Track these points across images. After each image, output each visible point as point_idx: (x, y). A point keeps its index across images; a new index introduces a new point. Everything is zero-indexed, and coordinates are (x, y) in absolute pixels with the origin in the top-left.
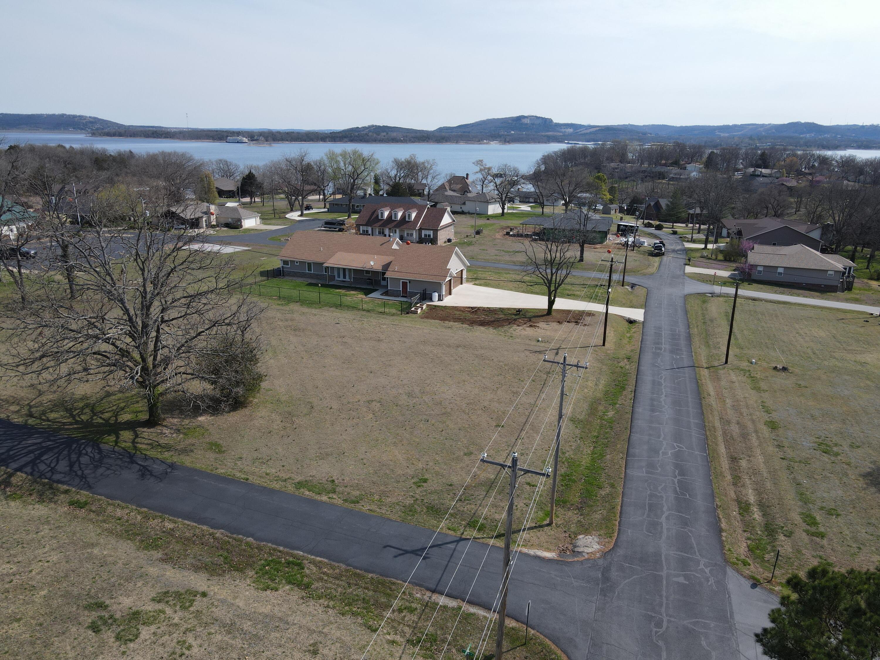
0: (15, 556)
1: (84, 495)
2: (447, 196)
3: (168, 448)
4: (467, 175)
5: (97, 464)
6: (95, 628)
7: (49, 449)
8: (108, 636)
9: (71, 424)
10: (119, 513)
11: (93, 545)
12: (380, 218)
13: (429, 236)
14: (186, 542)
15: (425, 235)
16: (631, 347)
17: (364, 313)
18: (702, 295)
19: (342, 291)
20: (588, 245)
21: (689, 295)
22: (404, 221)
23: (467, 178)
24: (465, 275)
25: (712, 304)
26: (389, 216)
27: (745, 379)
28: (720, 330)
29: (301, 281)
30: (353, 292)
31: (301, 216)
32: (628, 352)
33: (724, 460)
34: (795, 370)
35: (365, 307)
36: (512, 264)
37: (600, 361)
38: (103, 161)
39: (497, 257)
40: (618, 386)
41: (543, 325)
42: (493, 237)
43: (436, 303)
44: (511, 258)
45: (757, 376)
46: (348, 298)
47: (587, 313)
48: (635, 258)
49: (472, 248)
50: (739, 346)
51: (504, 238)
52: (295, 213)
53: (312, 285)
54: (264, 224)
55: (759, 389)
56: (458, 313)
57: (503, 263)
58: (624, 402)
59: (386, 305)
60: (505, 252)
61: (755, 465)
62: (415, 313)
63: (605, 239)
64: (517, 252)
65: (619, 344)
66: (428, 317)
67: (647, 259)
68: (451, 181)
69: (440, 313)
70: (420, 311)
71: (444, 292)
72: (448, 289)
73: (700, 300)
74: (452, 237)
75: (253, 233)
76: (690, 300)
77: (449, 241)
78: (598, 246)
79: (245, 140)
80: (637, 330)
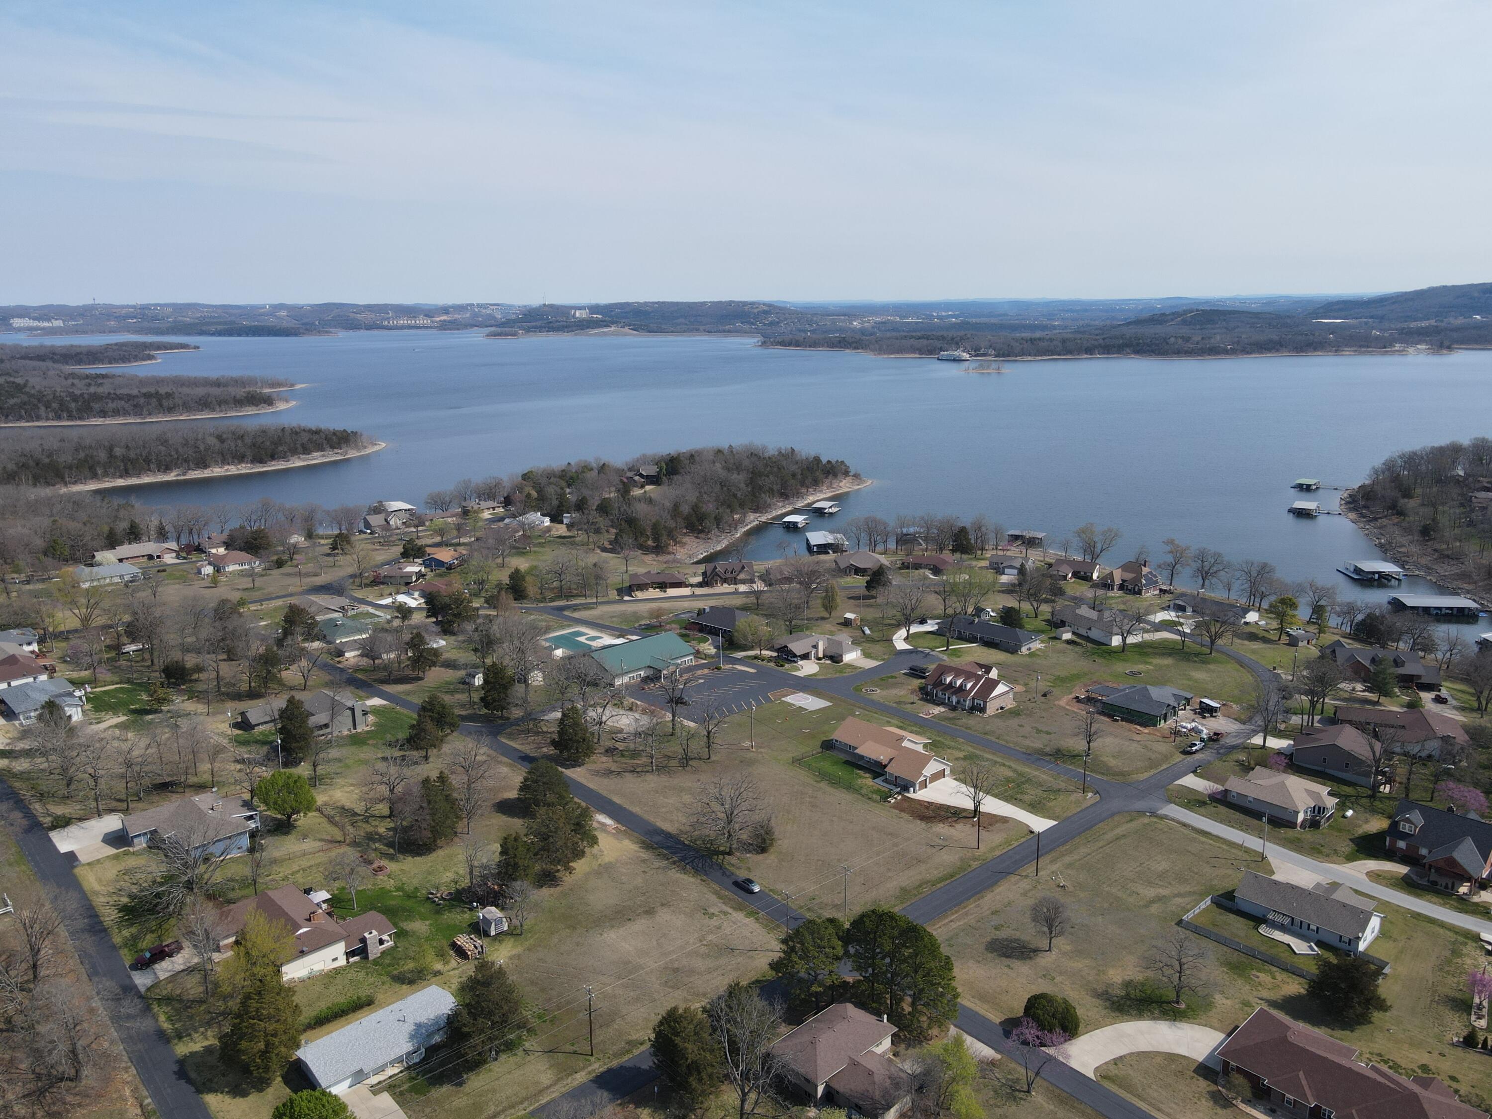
0: (686, 892)
1: (705, 878)
2: (1077, 615)
3: (733, 865)
4: (1145, 560)
5: (711, 867)
6: (704, 914)
7: (696, 858)
8: (707, 916)
9: (704, 848)
10: (714, 886)
11: (705, 894)
12: (943, 682)
13: (980, 705)
14: (730, 899)
15: (977, 704)
16: (997, 853)
17: (860, 797)
18: (1141, 813)
19: (861, 772)
20: (1138, 727)
21: (1127, 812)
22: (961, 689)
23: (1145, 566)
24: (947, 772)
25: (1129, 825)
26: (951, 682)
27: (1029, 887)
28: (1083, 850)
29: (843, 757)
30: (867, 775)
31: (906, 639)
32: (990, 856)
33: (947, 921)
34: (1071, 889)
35: (864, 791)
36: (1024, 750)
37: (962, 859)
38: (760, 474)
39: (1020, 739)
40: (952, 876)
41: (959, 826)
42: (1056, 702)
43: (911, 795)
44: (1032, 742)
45: (1039, 887)
46: (859, 781)
47: (1004, 820)
48: (1153, 757)
49: (1014, 722)
50: (1069, 866)
51: (1067, 704)
52: (902, 633)
53: (847, 762)
54: (867, 655)
55: (1025, 894)
56: (918, 806)
57: (1017, 748)
58: (939, 886)
59: (878, 792)
60: (1039, 731)
61: (954, 925)
62: (889, 802)
63: (1162, 721)
64: (1048, 733)
65: (993, 849)
66: (895, 807)
67: (1166, 758)
68: (1125, 568)
69: (906, 805)
70: (893, 801)
71: (917, 788)
72: (924, 785)
73: (1129, 818)
74: (1009, 703)
75: (848, 673)
76: (1116, 818)
77: (1002, 708)
78: (1146, 731)
79: (966, 356)
80: (1023, 840)
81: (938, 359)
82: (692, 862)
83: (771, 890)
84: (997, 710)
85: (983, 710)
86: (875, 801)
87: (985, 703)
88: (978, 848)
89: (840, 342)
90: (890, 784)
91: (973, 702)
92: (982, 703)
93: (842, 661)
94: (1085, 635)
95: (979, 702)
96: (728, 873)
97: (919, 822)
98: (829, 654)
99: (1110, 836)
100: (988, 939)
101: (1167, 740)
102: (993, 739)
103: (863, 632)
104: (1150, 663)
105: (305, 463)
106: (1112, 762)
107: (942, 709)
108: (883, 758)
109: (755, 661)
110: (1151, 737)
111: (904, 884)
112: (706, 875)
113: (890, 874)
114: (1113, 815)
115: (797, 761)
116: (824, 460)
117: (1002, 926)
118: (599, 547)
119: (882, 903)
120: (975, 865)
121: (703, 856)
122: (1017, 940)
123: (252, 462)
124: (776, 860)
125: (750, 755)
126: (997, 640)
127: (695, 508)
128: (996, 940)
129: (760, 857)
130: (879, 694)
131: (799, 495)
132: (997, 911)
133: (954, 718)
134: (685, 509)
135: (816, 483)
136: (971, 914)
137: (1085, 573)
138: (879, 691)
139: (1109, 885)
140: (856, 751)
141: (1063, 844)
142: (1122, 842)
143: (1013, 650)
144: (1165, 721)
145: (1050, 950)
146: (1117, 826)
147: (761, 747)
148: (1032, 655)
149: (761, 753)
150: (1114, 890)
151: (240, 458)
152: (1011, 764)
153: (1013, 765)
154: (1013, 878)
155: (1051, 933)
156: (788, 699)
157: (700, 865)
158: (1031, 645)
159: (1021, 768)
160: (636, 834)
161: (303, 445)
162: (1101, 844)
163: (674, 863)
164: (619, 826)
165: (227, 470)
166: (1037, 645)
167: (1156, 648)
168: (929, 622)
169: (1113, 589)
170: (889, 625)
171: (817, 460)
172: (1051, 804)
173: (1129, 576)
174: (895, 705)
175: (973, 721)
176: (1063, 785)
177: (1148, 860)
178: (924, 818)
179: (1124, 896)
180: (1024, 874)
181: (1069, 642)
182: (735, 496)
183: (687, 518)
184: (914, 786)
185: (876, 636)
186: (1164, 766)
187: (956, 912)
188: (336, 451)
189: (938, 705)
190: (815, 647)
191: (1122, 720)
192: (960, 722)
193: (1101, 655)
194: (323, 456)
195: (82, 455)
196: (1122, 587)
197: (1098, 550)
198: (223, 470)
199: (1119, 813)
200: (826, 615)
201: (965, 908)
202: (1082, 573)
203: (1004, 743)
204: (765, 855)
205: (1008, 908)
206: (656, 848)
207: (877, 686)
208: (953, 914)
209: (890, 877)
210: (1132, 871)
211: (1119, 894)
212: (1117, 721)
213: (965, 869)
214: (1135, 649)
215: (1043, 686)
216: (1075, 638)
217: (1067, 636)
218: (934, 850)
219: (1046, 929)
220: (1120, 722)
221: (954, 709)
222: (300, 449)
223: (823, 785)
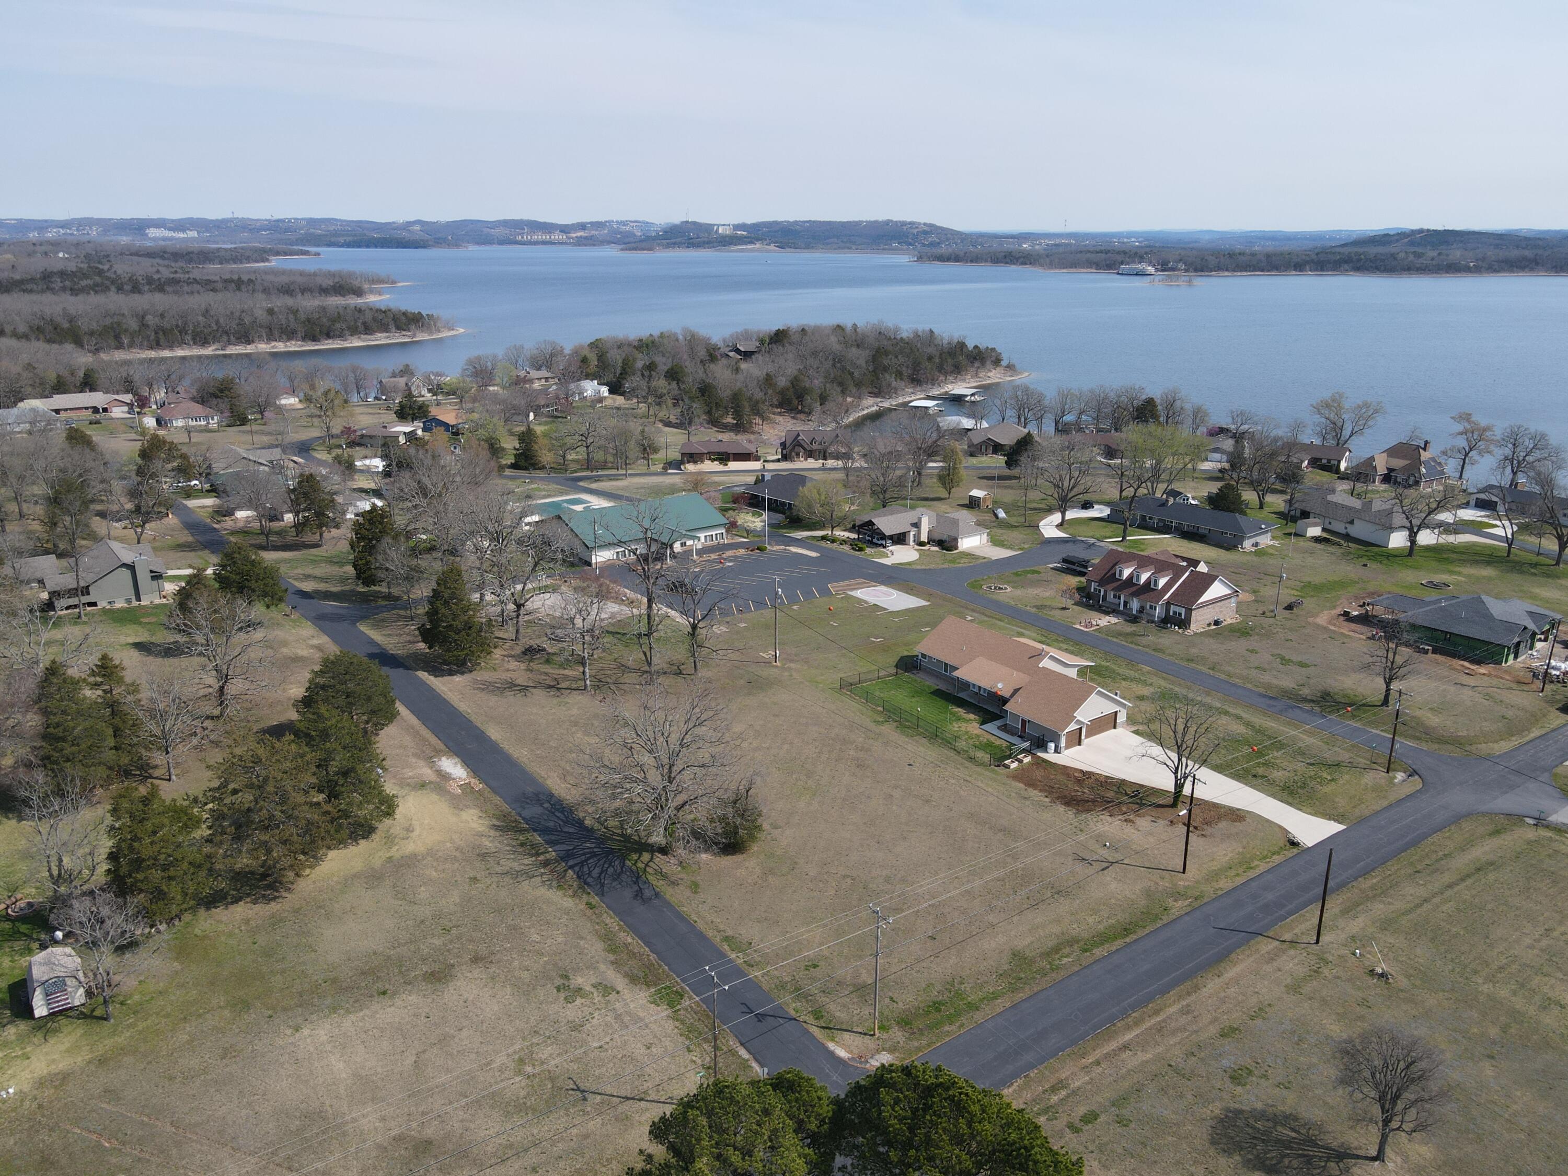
0: (543, 931)
1: (595, 900)
2: (1329, 502)
3: (664, 876)
4: (1426, 443)
5: (617, 877)
6: (558, 989)
7: (594, 855)
8: (562, 995)
9: (618, 835)
10: (608, 921)
11: (582, 938)
12: (1117, 576)
13: (1180, 614)
14: (632, 955)
15: (1175, 613)
16: (1225, 884)
17: (952, 754)
18: (1516, 819)
19: (960, 711)
20: (1466, 664)
21: (1484, 814)
22: (1148, 588)
23: (1425, 449)
24: (1122, 718)
25: (1496, 842)
26: (1130, 577)
27: (1301, 971)
28: (1412, 891)
29: (932, 683)
30: (972, 716)
31: (1060, 526)
32: (1209, 890)
33: (1113, 1045)
34: (1403, 982)
35: (961, 744)
36: (1262, 690)
37: (1148, 893)
38: (887, 353)
39: (1253, 673)
40: (1126, 931)
41: (1144, 823)
42: (1311, 620)
43: (1050, 756)
44: (1276, 677)
45: (1326, 972)
46: (955, 726)
47: (1236, 815)
48: (1510, 714)
49: (1240, 645)
50: (1387, 925)
51: (1330, 623)
52: (1057, 518)
53: (938, 693)
54: (996, 542)
55: (1294, 988)
56: (1060, 777)
57: (1249, 686)
58: (1099, 952)
59: (987, 746)
60: (1284, 661)
61: (1132, 1060)
62: (1007, 767)
63: (1511, 657)
64: (1302, 665)
65: (1214, 876)
66: (1018, 776)
67: (1535, 719)
68: (1393, 452)
69: (1039, 774)
70: (1014, 765)
71: (1063, 743)
72: (1076, 739)
73: (1491, 828)
74: (1229, 616)
75: (964, 563)
76: (1466, 825)
77: (1217, 623)
78: (1482, 670)
79: (1151, 269)
80: (1277, 859)
81: (1118, 274)
82: (582, 864)
83: (727, 939)
84: (1209, 625)
85: (1184, 623)
86: (982, 764)
87: (1189, 611)
88: (1184, 872)
89: (1005, 257)
90: (1012, 734)
91: (1168, 610)
92: (1183, 611)
93: (956, 548)
94: (1343, 531)
95: (1178, 609)
96: (647, 893)
97: (1061, 809)
98: (937, 537)
99: (1462, 862)
100: (1216, 1109)
101: (1525, 688)
102: (1204, 669)
103: (996, 516)
104: (1459, 574)
105: (365, 344)
106: (1434, 720)
107: (1114, 620)
108: (1001, 688)
109: (823, 544)
110: (1495, 682)
111: (1020, 944)
112: (601, 894)
113: (991, 918)
114: (1457, 819)
115: (847, 687)
116: (970, 346)
117: (1250, 1073)
118: (661, 421)
119: (967, 987)
120: (1178, 907)
121: (612, 852)
122: (1288, 1119)
123: (303, 339)
124: (758, 870)
125: (765, 672)
126: (1204, 529)
127: (795, 381)
128: (1238, 1112)
129: (727, 861)
130: (1009, 593)
131: (933, 382)
132: (1234, 1030)
133: (1133, 634)
134: (782, 382)
135: (957, 370)
136: (1174, 1033)
137: (1329, 461)
138: (1009, 589)
139: (1490, 979)
140: (956, 674)
141: (1366, 873)
142: (1491, 877)
143: (1230, 544)
144: (1516, 657)
145: (1379, 1157)
146: (1469, 843)
147: (791, 661)
148: (1260, 553)
149: (790, 669)
150: (1503, 993)
151: (288, 334)
152: (1239, 711)
153: (1243, 715)
154: (1266, 946)
155: (1387, 1120)
156: (859, 594)
157: (595, 873)
158: (1258, 539)
159: (1258, 720)
160: (497, 800)
161: (364, 323)
162: (1447, 878)
163: (546, 864)
164: (474, 782)
165: (273, 347)
166: (1265, 540)
167: (1463, 553)
168: (1096, 507)
169: (1374, 482)
170: (1035, 509)
171: (962, 345)
172: (1327, 789)
173: (1398, 463)
174: (1034, 610)
175: (1169, 639)
176: (1344, 756)
177: (1561, 923)
178: (1071, 801)
179: (1532, 1010)
180: (1287, 937)
181: (1317, 540)
182: (851, 374)
183: (783, 392)
184: (1056, 738)
185: (1013, 521)
186: (1535, 733)
187: (1137, 1023)
188: (404, 333)
189: (1107, 613)
190: (917, 525)
191: (1434, 652)
192: (1144, 641)
193: (1373, 558)
194: (388, 337)
195: (108, 321)
196: (1387, 479)
197: (1346, 433)
198: (268, 346)
199: (1469, 815)
200: (943, 493)
201: (1157, 1012)
202: (1324, 461)
203: (1223, 677)
204: (738, 858)
205: (1258, 1022)
206: (522, 831)
207: (1008, 583)
208: (1129, 1028)
209: (993, 926)
210: (1531, 947)
211: (1519, 1003)
212: (1426, 652)
213: (1157, 917)
214: (1425, 554)
215: (1284, 595)
216: (1325, 535)
217: (1315, 531)
218: (1090, 870)
220: (1430, 654)
221: (1133, 619)
222: (361, 328)
223: (888, 730)
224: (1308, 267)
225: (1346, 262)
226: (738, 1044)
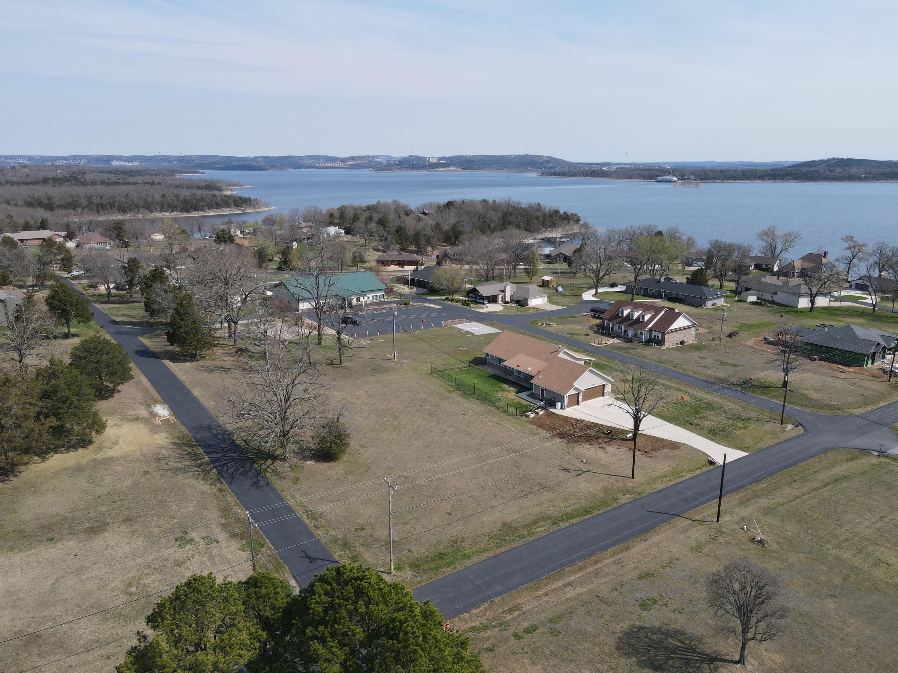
1: (225, 486)
2: (762, 282)
3: (278, 474)
4: (826, 253)
5: (244, 474)
6: (176, 540)
7: (234, 461)
8: (178, 543)
9: (255, 449)
10: (229, 499)
11: (207, 509)
12: (620, 315)
13: (658, 337)
15: (655, 336)
16: (660, 486)
17: (493, 409)
18: (866, 452)
19: (505, 386)
20: (841, 366)
21: (844, 448)
22: (639, 321)
23: (825, 257)
24: (608, 389)
25: (851, 464)
26: (628, 315)
27: (704, 538)
28: (788, 492)
29: (491, 371)
30: (512, 389)
31: (595, 295)
32: (648, 490)
33: (561, 583)
34: (774, 546)
35: (500, 404)
36: (705, 378)
37: (606, 490)
38: (511, 214)
39: (701, 369)
40: (586, 512)
41: (611, 449)
42: (742, 342)
43: (558, 411)
44: (715, 371)
45: (721, 539)
46: (499, 394)
47: (675, 446)
48: (866, 393)
49: (696, 355)
50: (768, 511)
51: (755, 344)
52: (593, 291)
53: (494, 377)
54: (552, 302)
55: (697, 549)
56: (561, 423)
57: (697, 376)
58: (563, 525)
59: (518, 406)
60: (722, 363)
61: (570, 593)
62: (528, 416)
63: (870, 362)
64: (733, 365)
65: (654, 480)
66: (533, 422)
67: (883, 396)
68: (805, 259)
69: (547, 420)
70: (532, 415)
71: (566, 403)
72: (575, 400)
73: (849, 456)
74: (690, 338)
75: (529, 312)
76: (831, 455)
77: (682, 343)
78: (851, 369)
79: (675, 179)
80: (698, 472)
81: (656, 181)
82: (224, 465)
83: (307, 511)
84: (677, 344)
85: (660, 342)
86: (512, 415)
87: (664, 334)
88: (633, 478)
89: (591, 173)
90: (536, 399)
91: (651, 335)
92: (660, 335)
93: (527, 305)
94: (771, 299)
95: (657, 334)
96: (262, 483)
97: (558, 440)
98: (516, 299)
99: (825, 476)
100: (626, 626)
101: (878, 379)
102: (670, 367)
103: (557, 290)
104: (841, 321)
105: (216, 214)
106: (816, 396)
107: (617, 341)
108: (530, 370)
109: (446, 302)
110: (858, 376)
111: (509, 518)
112: (230, 483)
113: (493, 503)
114: (825, 451)
115: (436, 372)
116: (562, 211)
117: (655, 602)
118: (373, 248)
119: (466, 545)
120: (624, 499)
121: (247, 458)
122: (677, 634)
123: (181, 211)
124: (342, 471)
125: (386, 364)
126: (682, 295)
127: (454, 228)
128: (640, 628)
129: (323, 466)
130: (554, 327)
131: (539, 231)
132: (648, 574)
133: (628, 348)
134: (446, 227)
135: (553, 225)
136: (605, 575)
137: (767, 266)
138: (555, 325)
139: (837, 546)
140: (504, 363)
141: (757, 481)
142: (845, 485)
143: (698, 303)
144: (873, 363)
145: (741, 661)
146: (834, 464)
147: (404, 359)
148: (716, 309)
149: (402, 362)
150: (846, 555)
151: (172, 208)
152: (689, 390)
153: (691, 392)
154: (681, 523)
155: (745, 631)
156: (459, 326)
157: (230, 471)
158: (716, 301)
159: (699, 394)
160: (183, 428)
161: (216, 203)
162: (814, 485)
163: (200, 465)
164: (173, 420)
165: (163, 215)
166: (720, 302)
167: (844, 311)
168: (619, 286)
169: (793, 276)
170: (582, 288)
171: (557, 212)
172: (739, 432)
173: (808, 265)
174: (567, 336)
175: (651, 352)
176: (753, 414)
177: (891, 513)
178: (563, 436)
179: (866, 567)
180: (698, 518)
181: (753, 303)
182: (489, 225)
183: (446, 233)
184: (561, 399)
185: (566, 293)
186: (883, 404)
187: (580, 569)
188: (239, 208)
189: (613, 337)
190: (503, 291)
191: (820, 360)
192: (633, 352)
193: (788, 313)
194: (229, 211)
195: (70, 200)
196: (801, 274)
197: (778, 250)
198: (161, 215)
199: (833, 449)
200: (527, 279)
201: (596, 563)
202: (764, 266)
203: (681, 371)
204: (332, 464)
205: (668, 570)
206: (191, 446)
207: (554, 322)
208: (574, 572)
209: (493, 507)
210: (869, 527)
211: (857, 562)
212: (815, 360)
213: (609, 504)
214: (822, 311)
215: (727, 329)
216: (759, 301)
217: (752, 298)
218: (568, 475)
219: (737, 624)
220: (817, 361)
221: (629, 341)
222: (215, 205)
223: (456, 396)
224: (766, 178)
225: (788, 175)
226: (291, 577)
